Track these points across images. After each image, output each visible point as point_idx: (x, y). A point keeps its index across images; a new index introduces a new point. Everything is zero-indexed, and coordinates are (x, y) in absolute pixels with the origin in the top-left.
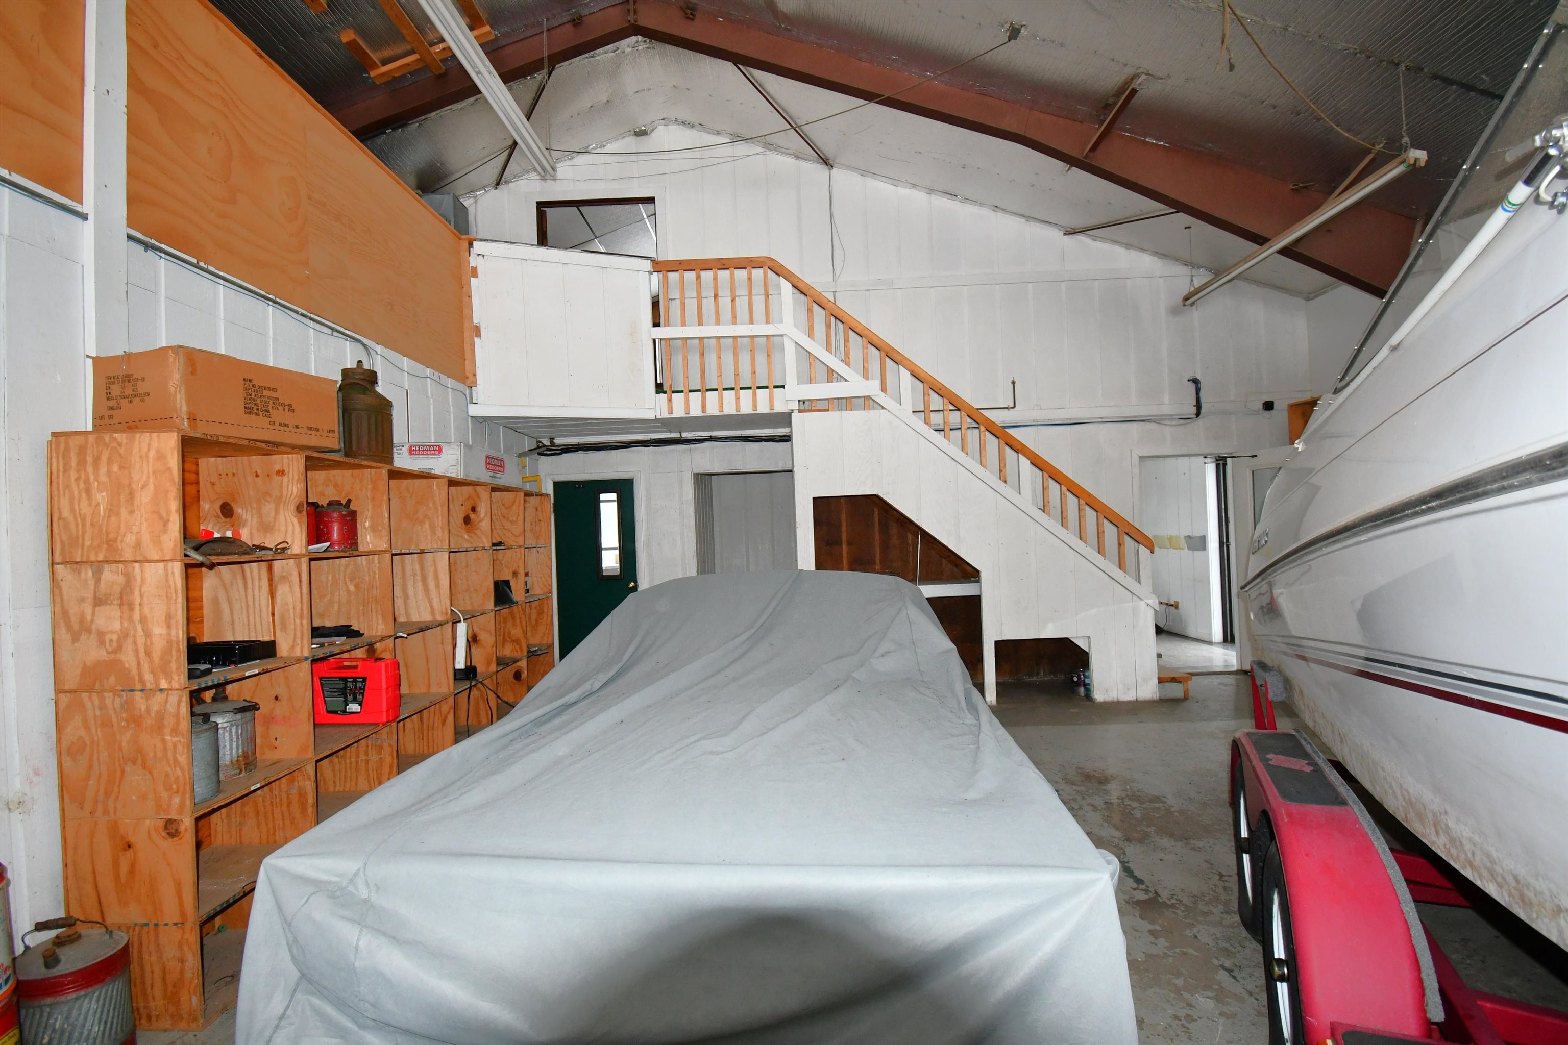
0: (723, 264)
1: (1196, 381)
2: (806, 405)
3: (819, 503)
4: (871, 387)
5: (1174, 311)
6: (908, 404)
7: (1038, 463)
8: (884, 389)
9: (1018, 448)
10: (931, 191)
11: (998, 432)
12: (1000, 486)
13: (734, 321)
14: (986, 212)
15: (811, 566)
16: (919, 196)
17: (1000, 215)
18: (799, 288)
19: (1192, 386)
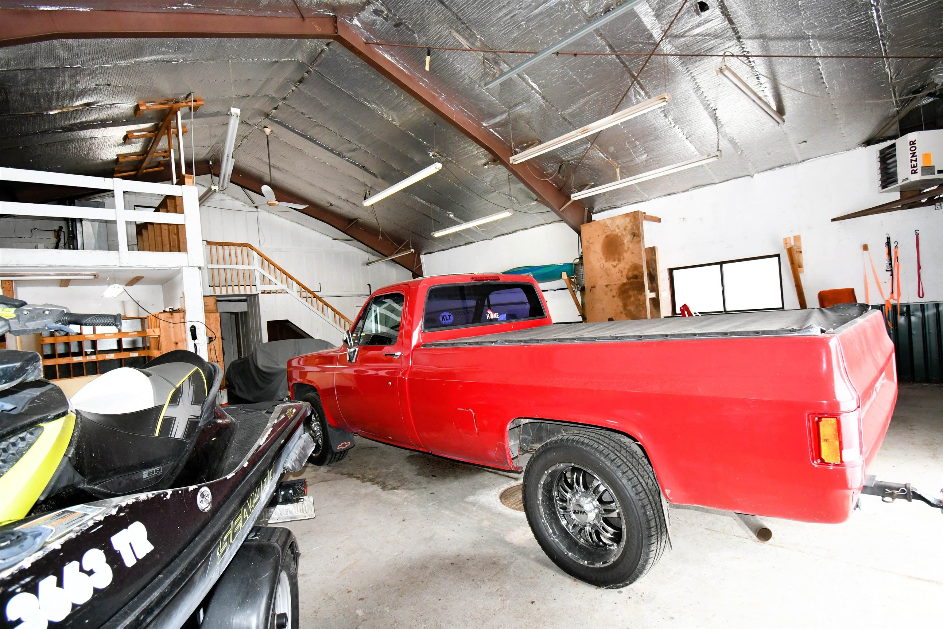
0: (233, 244)
1: (369, 285)
2: (263, 292)
3: (269, 323)
4: (284, 287)
5: (363, 264)
6: (295, 290)
7: (333, 309)
8: (288, 287)
9: (327, 305)
10: (292, 221)
11: (320, 299)
12: (317, 311)
13: (237, 264)
14: (309, 230)
15: (267, 341)
16: (288, 222)
17: (313, 231)
18: (259, 254)
19: (368, 286)
